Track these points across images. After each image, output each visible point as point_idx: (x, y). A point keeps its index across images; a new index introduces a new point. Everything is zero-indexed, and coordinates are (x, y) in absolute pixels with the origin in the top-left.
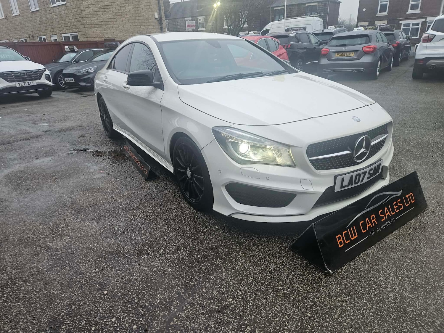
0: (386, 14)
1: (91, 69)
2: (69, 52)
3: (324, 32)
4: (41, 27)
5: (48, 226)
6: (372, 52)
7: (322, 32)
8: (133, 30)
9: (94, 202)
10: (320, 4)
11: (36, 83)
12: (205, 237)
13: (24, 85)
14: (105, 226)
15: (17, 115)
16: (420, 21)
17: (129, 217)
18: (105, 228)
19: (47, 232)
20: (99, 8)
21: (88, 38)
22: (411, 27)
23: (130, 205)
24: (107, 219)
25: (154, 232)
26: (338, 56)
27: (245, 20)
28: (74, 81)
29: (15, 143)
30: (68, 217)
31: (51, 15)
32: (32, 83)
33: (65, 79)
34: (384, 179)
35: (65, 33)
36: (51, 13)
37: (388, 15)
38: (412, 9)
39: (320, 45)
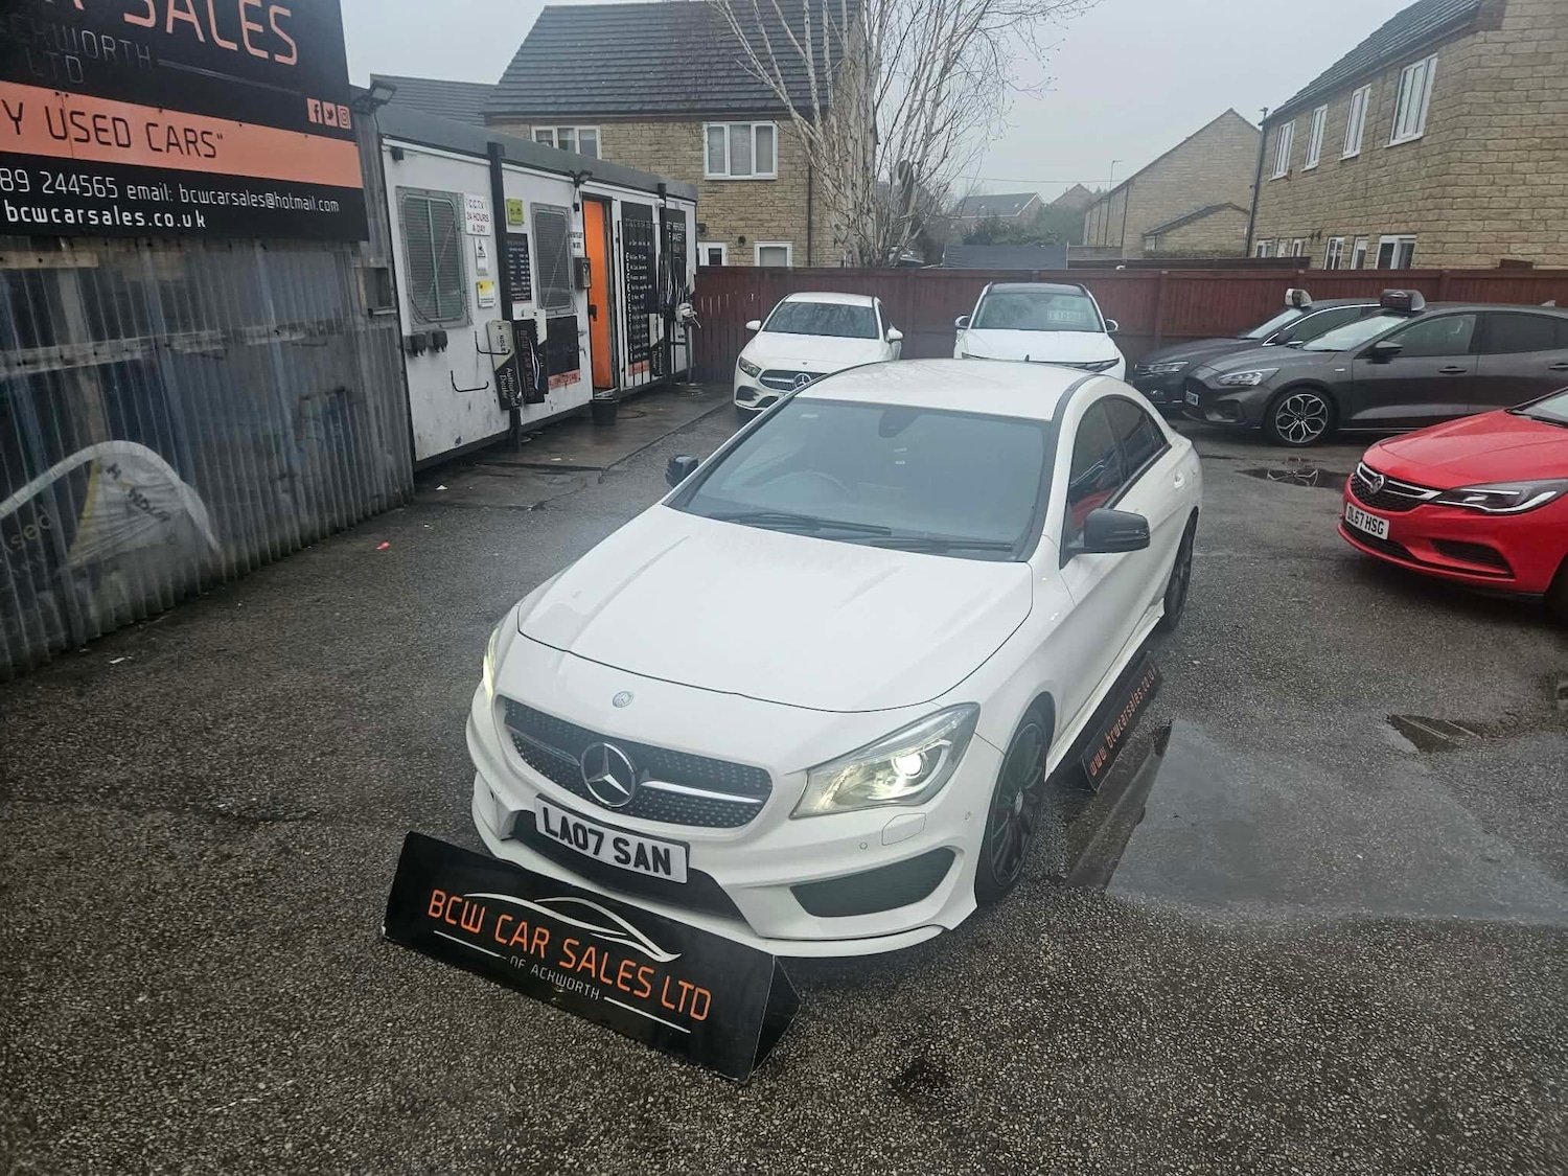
1: (1254, 375)
4: (1344, 209)
31: (1377, 173)
35: (1388, 232)
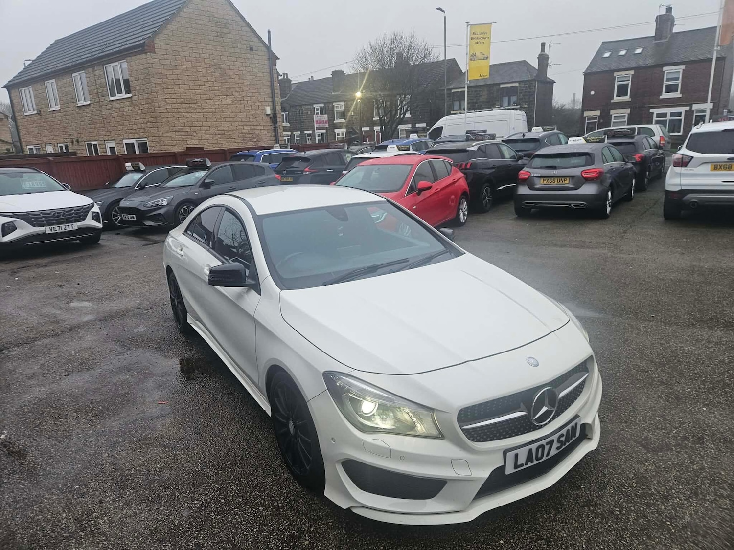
0: (627, 98)
1: (162, 201)
2: (131, 171)
3: (525, 138)
4: (91, 128)
5: (75, 514)
6: (597, 179)
7: (522, 138)
8: (232, 133)
9: (147, 466)
10: (522, 85)
11: (78, 226)
12: (310, 543)
13: (58, 230)
14: (161, 516)
15: (44, 284)
16: (682, 110)
17: (197, 499)
18: (159, 521)
19: (73, 527)
20: (182, 103)
21: (162, 147)
22: (669, 118)
23: (201, 472)
24: (165, 502)
25: (234, 531)
26: (545, 183)
27: (407, 108)
28: (135, 219)
29: (36, 343)
30: (106, 497)
31: (108, 112)
32: (70, 227)
33: (123, 215)
34: (590, 439)
35: (127, 138)
36: (109, 109)
37: (630, 100)
38: (668, 91)
39: (518, 161)
